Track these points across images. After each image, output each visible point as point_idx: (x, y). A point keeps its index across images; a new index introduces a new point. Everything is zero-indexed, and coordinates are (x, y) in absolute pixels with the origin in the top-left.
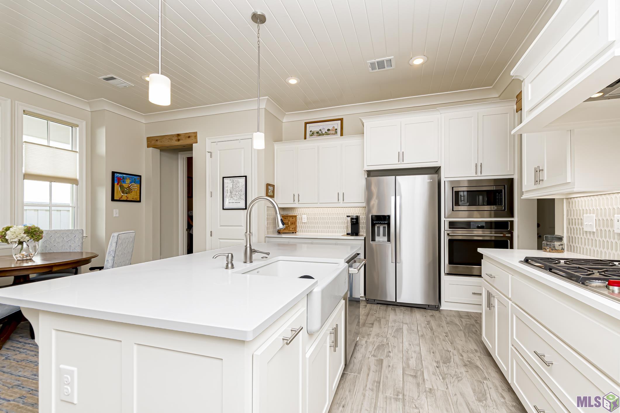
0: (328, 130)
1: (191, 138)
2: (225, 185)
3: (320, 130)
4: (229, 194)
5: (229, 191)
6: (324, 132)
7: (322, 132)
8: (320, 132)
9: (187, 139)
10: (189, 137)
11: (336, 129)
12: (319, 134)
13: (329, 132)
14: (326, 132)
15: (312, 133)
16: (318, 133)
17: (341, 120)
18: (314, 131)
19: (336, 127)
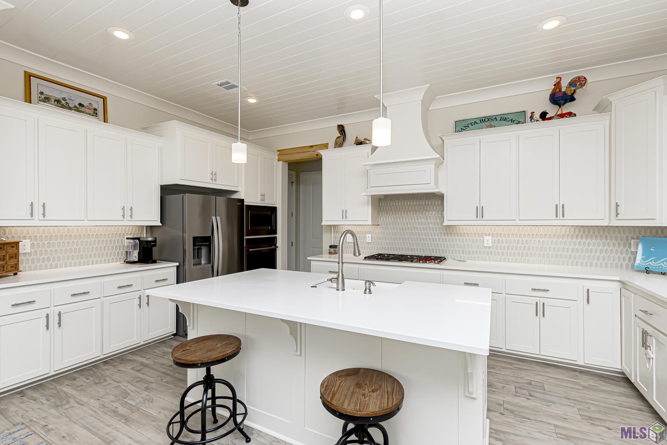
0: (80, 105)
3: (64, 99)
6: (71, 105)
7: (67, 103)
8: (63, 102)
11: (95, 109)
12: (61, 104)
13: (82, 109)
14: (75, 106)
15: (45, 98)
16: (58, 101)
17: (104, 99)
18: (51, 96)
19: (95, 106)
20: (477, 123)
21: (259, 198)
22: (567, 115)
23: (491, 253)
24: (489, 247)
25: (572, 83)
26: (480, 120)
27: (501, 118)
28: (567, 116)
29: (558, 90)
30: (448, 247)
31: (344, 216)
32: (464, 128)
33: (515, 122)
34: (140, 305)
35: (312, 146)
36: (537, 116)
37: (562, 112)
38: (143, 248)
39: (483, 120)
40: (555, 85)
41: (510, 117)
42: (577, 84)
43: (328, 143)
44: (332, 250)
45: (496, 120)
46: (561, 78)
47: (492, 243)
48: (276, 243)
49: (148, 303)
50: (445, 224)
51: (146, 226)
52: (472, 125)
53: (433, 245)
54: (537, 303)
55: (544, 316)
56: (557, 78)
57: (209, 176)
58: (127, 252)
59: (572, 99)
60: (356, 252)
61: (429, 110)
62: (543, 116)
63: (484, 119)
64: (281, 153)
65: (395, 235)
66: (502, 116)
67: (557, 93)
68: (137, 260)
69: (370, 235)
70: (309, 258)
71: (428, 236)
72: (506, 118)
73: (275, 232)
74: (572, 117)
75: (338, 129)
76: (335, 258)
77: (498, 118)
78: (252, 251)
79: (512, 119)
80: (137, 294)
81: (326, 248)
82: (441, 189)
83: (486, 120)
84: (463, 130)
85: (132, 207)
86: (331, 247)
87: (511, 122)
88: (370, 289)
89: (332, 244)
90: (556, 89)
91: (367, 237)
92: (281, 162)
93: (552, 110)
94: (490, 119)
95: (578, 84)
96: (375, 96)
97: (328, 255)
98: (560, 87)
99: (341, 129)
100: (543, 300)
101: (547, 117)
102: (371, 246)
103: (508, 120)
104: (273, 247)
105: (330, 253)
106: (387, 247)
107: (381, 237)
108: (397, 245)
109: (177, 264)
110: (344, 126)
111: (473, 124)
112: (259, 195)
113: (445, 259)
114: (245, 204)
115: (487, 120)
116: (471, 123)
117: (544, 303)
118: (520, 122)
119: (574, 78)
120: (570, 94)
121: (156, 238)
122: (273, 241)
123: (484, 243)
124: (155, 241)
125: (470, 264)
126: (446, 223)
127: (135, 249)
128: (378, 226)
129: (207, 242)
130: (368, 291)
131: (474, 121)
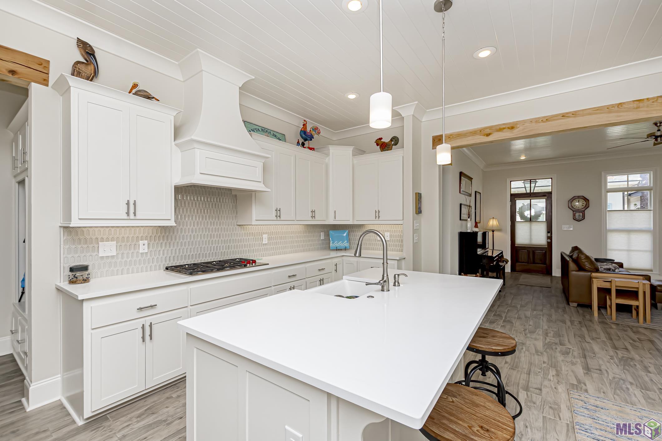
20: (260, 131)
23: (267, 250)
24: (266, 244)
32: (251, 131)
40: (303, 125)
46: (306, 122)
54: (320, 279)
56: (304, 120)
67: (306, 131)
72: (276, 135)
77: (272, 133)
91: (141, 245)
94: (267, 131)
99: (89, 50)
100: (323, 276)
119: (314, 126)
123: (262, 241)
131: (257, 127)
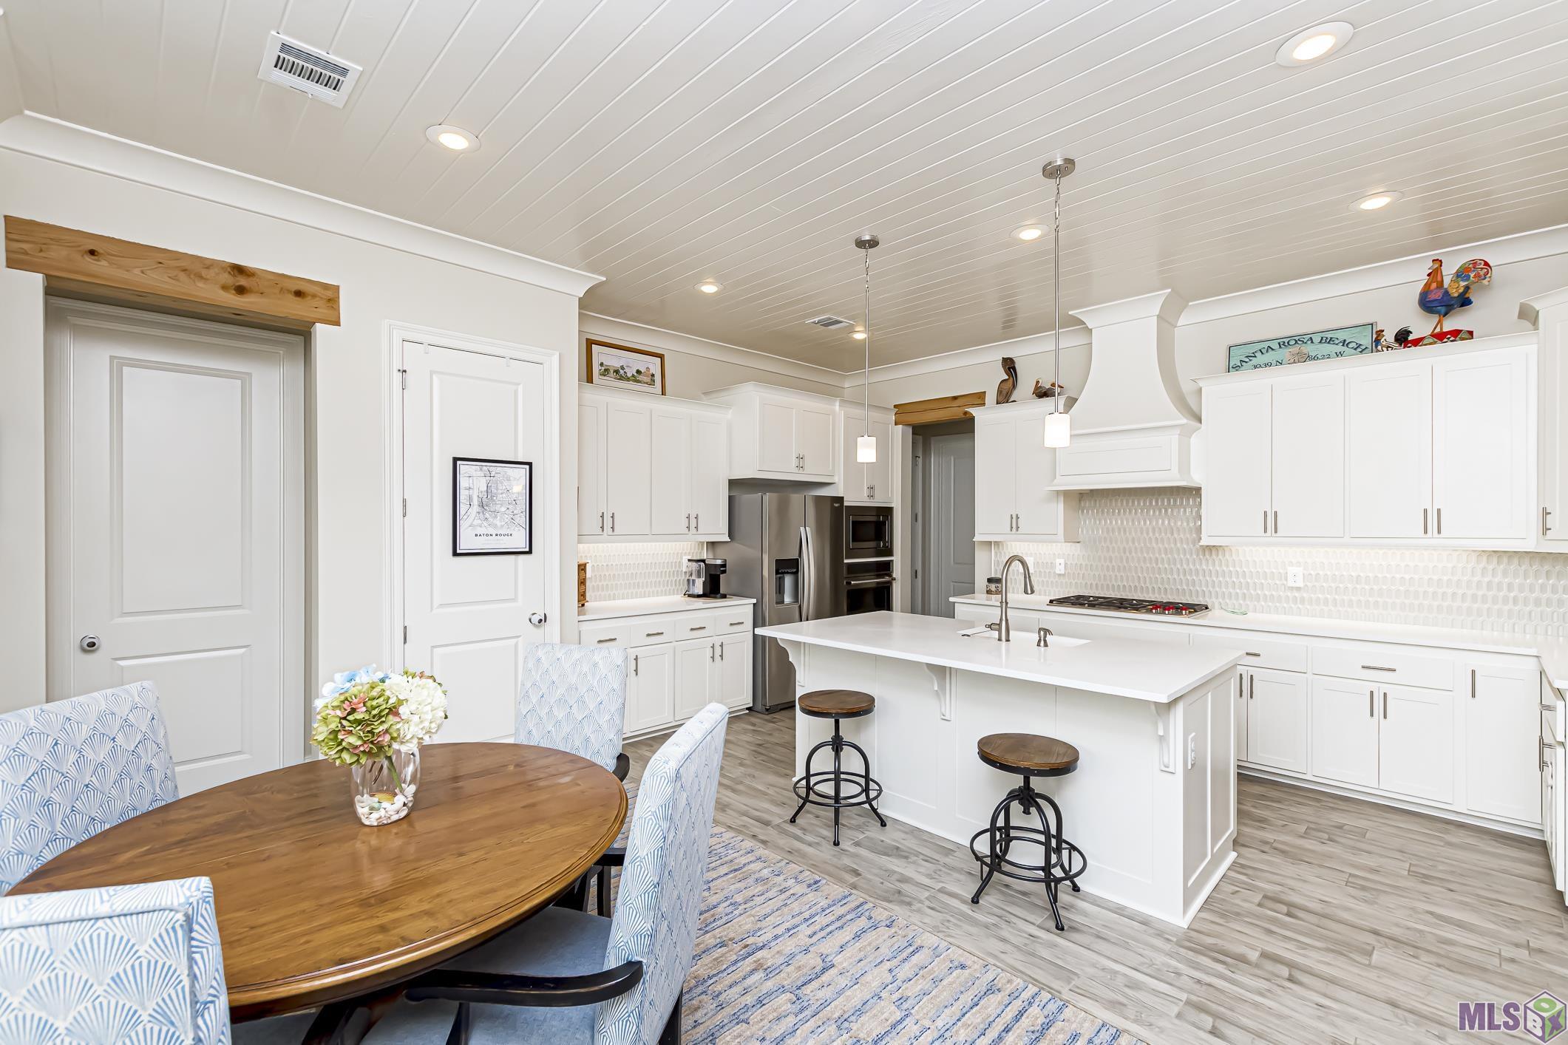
0: (639, 372)
1: (309, 302)
2: (463, 482)
3: (622, 368)
4: (475, 508)
5: (475, 501)
6: (629, 375)
7: (625, 372)
8: (622, 372)
9: (291, 297)
10: (299, 294)
11: (653, 375)
12: (619, 374)
13: (640, 378)
14: (633, 376)
15: (606, 370)
16: (617, 372)
17: (661, 357)
18: (609, 366)
19: (652, 371)
20: (1273, 349)
21: (866, 492)
22: (1449, 336)
23: (1302, 601)
24: (1298, 589)
25: (1461, 274)
26: (1279, 344)
27: (1322, 338)
28: (1450, 338)
29: (1434, 285)
30: (1213, 587)
31: (1014, 526)
32: (1247, 360)
33: (1350, 346)
34: (713, 658)
35: (955, 398)
36: (1389, 337)
37: (1441, 329)
38: (711, 575)
39: (1284, 342)
40: (1429, 275)
41: (1341, 336)
42: (1470, 276)
43: (985, 392)
44: (993, 587)
45: (1312, 342)
46: (1441, 261)
47: (1304, 581)
48: (892, 572)
49: (721, 656)
50: (1203, 543)
51: (707, 542)
52: (1262, 353)
53: (1184, 581)
54: (1372, 693)
55: (1385, 717)
56: (1433, 261)
57: (794, 462)
58: (688, 580)
59: (1465, 301)
60: (1029, 589)
61: (1176, 327)
62: (1403, 338)
63: (1286, 340)
64: (902, 411)
65: (1111, 561)
66: (1323, 335)
67: (1432, 291)
68: (701, 593)
69: (1062, 561)
70: (951, 599)
71: (1175, 564)
72: (1331, 338)
73: (890, 553)
74: (1463, 339)
75: (1004, 366)
76: (995, 599)
77: (1317, 339)
78: (855, 584)
79: (1345, 341)
80: (709, 641)
81: (980, 582)
82: (1196, 479)
83: (1290, 343)
84: (1244, 364)
85: (697, 515)
86: (990, 580)
87: (1343, 345)
88: (1045, 641)
89: (993, 576)
90: (1430, 285)
91: (1057, 564)
92: (900, 427)
93: (1422, 325)
94: (1299, 340)
95: (1472, 275)
96: (1070, 313)
97: (985, 595)
98: (1439, 279)
99: (1009, 365)
100: (1385, 688)
101: (1410, 338)
102: (1064, 581)
103: (1337, 342)
104: (887, 579)
105: (989, 592)
106: (1094, 583)
107: (1084, 564)
108: (1113, 580)
109: (754, 601)
110: (1014, 359)
111: (1264, 351)
112: (865, 488)
113: (1207, 608)
114: (846, 504)
115: (1293, 342)
116: (1260, 350)
117: (1385, 694)
118: (1360, 345)
119: (1465, 264)
120: (1456, 295)
121: (726, 560)
122: (886, 568)
123: (1286, 580)
124: (724, 566)
125: (1257, 618)
126: (1205, 541)
127: (699, 576)
128: (1078, 544)
129: (793, 568)
130: (1042, 643)
131: (1266, 345)
